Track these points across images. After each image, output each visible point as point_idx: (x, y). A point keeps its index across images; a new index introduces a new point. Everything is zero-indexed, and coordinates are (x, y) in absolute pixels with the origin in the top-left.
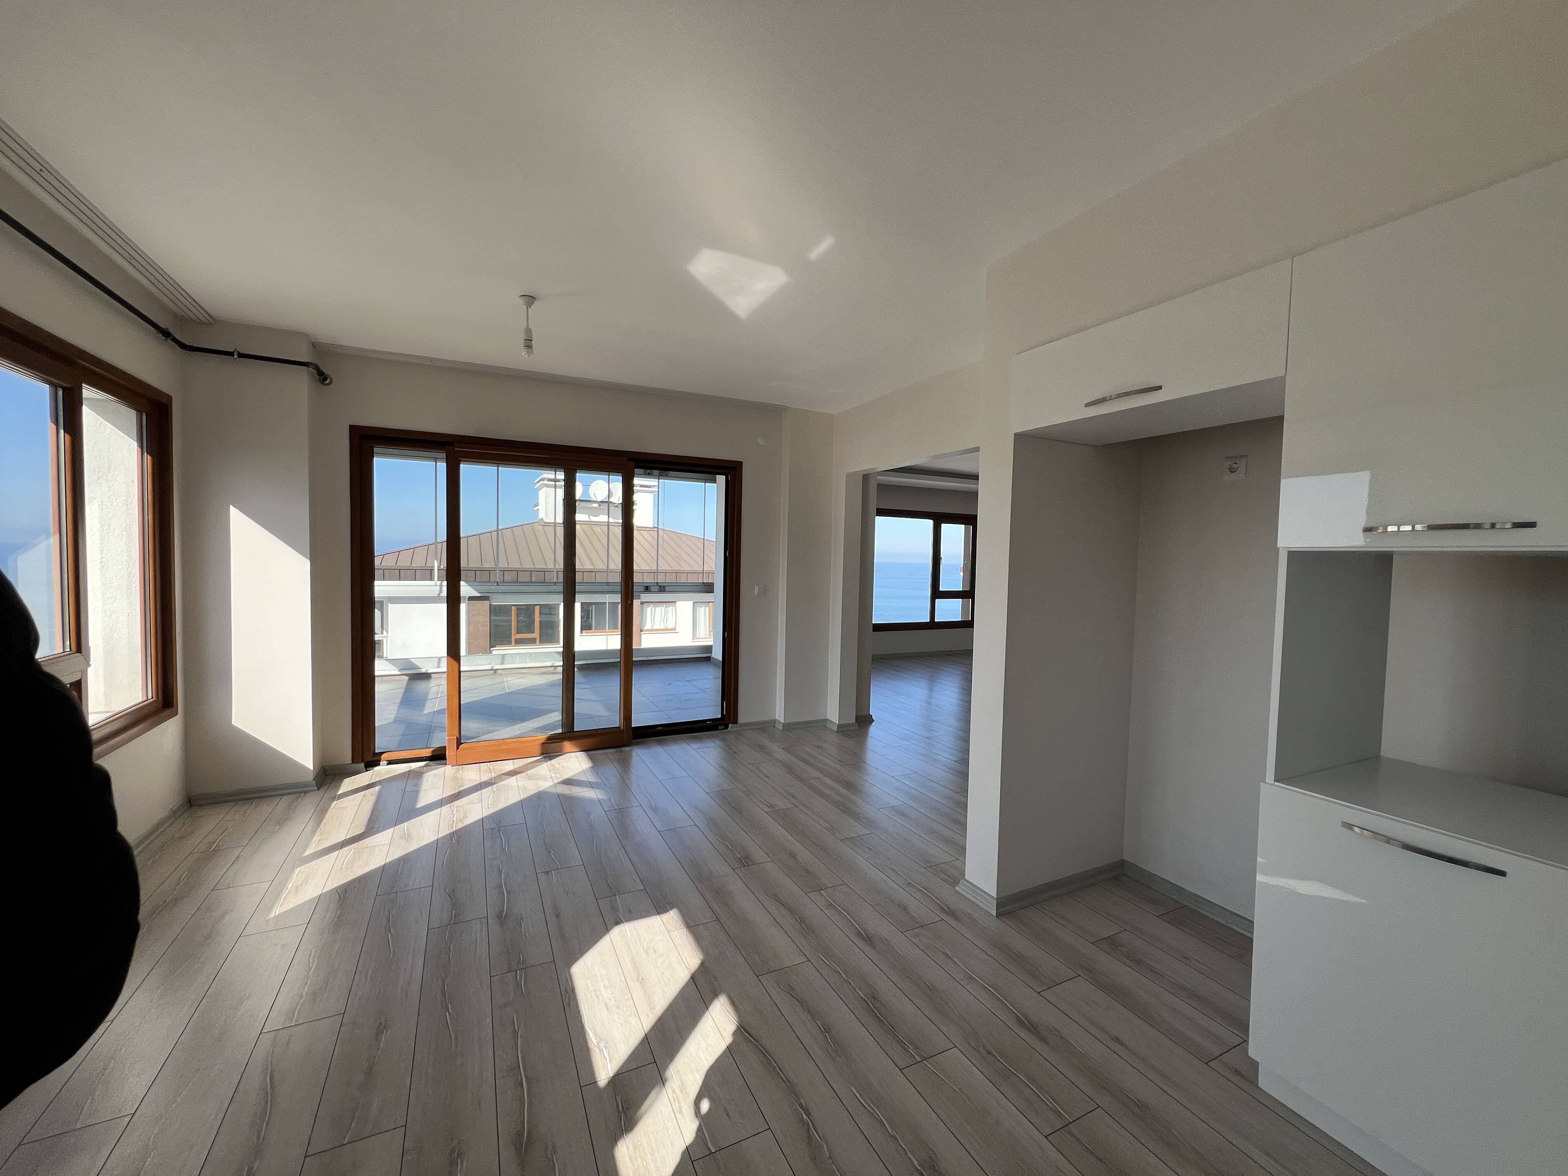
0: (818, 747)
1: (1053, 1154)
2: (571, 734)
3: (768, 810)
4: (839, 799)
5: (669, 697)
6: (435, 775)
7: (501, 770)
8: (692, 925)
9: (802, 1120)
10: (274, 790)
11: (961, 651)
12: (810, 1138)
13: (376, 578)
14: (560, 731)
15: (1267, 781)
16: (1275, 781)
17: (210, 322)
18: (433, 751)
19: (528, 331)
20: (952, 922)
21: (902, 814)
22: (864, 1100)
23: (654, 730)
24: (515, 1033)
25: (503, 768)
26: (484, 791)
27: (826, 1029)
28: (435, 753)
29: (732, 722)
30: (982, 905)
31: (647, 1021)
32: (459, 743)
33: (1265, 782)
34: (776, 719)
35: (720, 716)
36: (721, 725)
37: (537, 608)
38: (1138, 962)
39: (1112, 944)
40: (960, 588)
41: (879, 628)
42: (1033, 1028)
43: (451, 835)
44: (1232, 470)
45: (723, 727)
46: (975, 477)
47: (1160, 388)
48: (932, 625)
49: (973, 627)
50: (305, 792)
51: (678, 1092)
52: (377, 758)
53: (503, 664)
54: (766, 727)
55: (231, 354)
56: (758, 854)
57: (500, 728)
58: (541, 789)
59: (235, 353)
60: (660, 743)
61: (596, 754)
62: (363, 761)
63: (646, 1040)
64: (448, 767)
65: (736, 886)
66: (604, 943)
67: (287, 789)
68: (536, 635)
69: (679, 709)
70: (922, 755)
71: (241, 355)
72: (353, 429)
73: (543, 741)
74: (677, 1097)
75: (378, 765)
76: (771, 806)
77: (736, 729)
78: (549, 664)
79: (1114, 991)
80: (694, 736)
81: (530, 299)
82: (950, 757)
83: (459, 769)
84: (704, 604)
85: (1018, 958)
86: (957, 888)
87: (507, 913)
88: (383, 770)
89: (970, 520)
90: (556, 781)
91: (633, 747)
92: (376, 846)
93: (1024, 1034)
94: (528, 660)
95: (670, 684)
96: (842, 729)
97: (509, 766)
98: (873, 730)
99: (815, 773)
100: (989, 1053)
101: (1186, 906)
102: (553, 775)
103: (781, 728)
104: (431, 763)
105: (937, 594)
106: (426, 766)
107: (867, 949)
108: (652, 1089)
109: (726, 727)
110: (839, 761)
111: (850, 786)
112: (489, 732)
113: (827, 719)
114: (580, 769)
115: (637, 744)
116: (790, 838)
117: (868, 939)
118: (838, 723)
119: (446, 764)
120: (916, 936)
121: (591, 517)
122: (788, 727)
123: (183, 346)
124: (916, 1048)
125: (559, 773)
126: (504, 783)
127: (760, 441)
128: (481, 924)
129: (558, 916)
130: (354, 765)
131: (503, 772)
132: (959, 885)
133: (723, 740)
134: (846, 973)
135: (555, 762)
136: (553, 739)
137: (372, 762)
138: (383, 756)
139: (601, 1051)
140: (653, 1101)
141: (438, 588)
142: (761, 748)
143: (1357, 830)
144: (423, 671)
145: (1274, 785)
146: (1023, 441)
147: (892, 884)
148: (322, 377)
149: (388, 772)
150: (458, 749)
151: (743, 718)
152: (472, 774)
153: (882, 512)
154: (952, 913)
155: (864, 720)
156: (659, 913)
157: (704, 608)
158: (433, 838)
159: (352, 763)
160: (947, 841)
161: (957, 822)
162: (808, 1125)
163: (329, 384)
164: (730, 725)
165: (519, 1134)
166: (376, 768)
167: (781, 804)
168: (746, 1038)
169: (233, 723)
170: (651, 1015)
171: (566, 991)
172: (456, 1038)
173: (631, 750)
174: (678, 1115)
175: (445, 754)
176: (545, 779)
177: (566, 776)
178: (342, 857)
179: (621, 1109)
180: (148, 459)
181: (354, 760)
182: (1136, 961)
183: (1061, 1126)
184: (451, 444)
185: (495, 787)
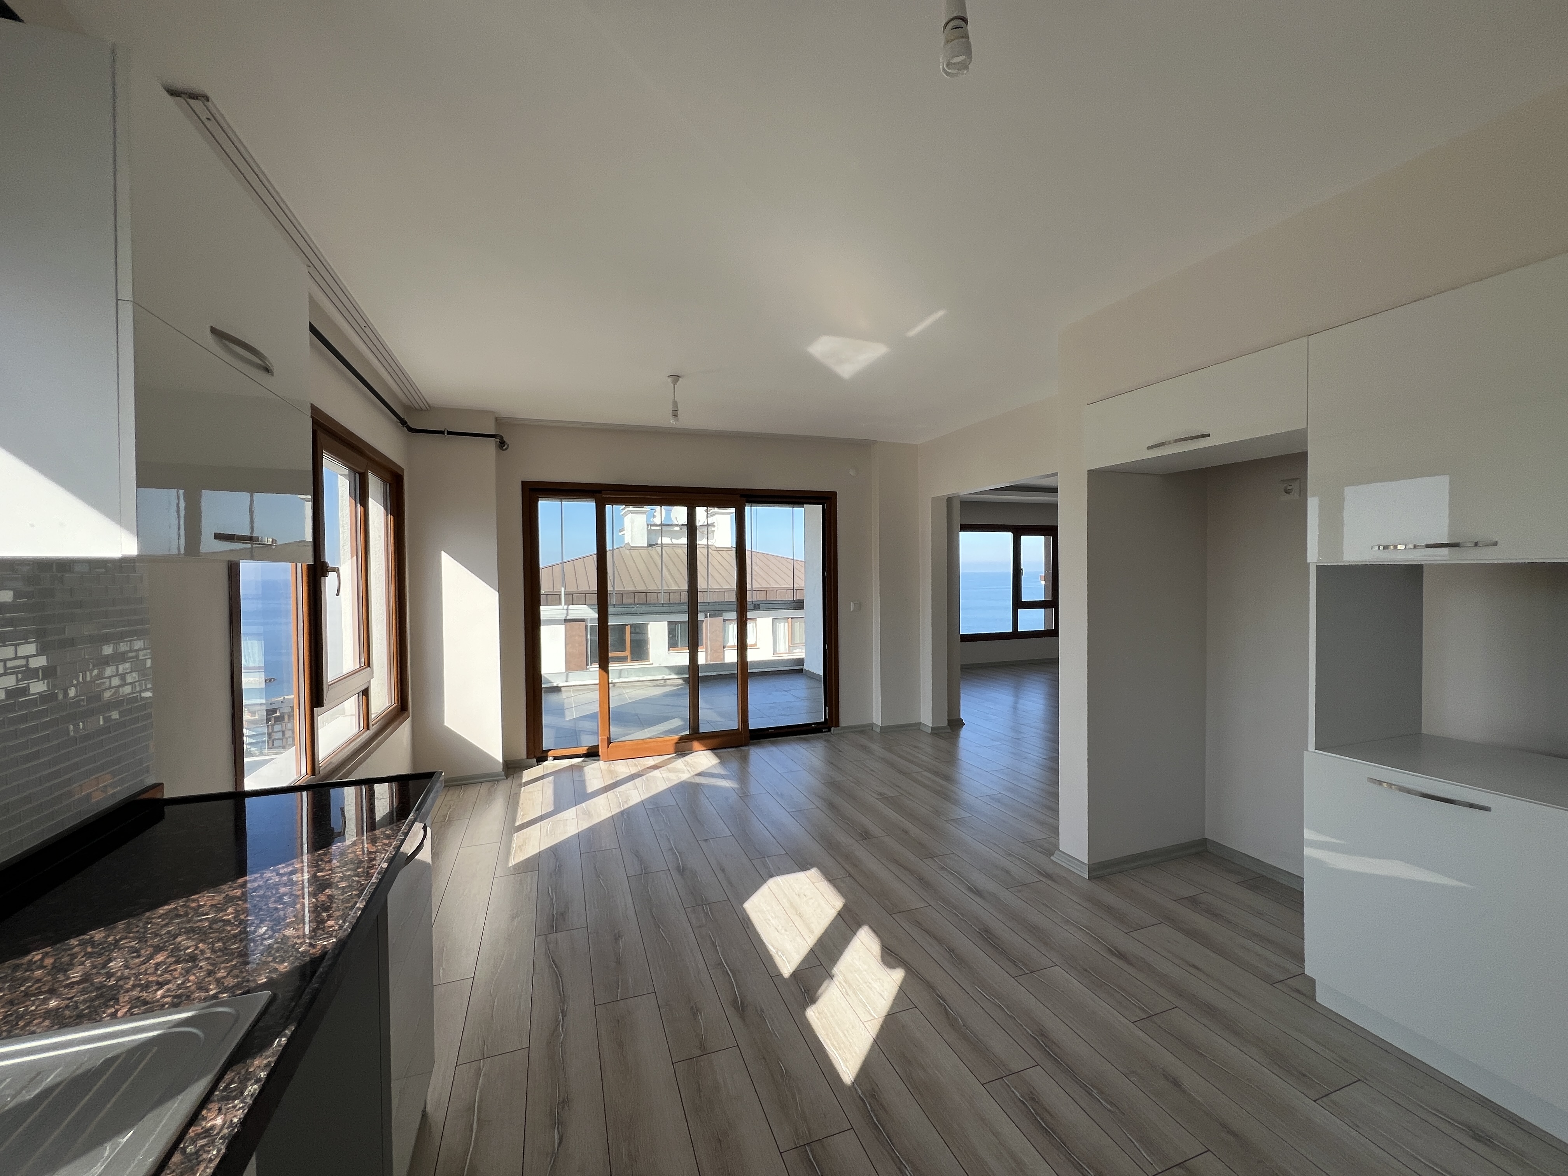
0: (915, 747)
1: (1140, 1033)
2: (697, 736)
3: (879, 797)
4: (940, 789)
5: (772, 705)
6: (593, 769)
7: (645, 765)
8: (831, 879)
9: (940, 1003)
10: (474, 778)
11: (1046, 659)
12: (947, 1014)
13: (542, 604)
14: (688, 732)
15: (1309, 750)
16: (1315, 749)
17: (428, 409)
18: (588, 749)
19: (675, 403)
20: (1049, 882)
21: (999, 801)
22: (986, 994)
23: (766, 732)
24: (714, 944)
25: (646, 763)
26: (636, 780)
27: (951, 951)
28: (590, 751)
29: (834, 725)
30: (1076, 871)
31: (810, 941)
32: (609, 743)
33: (1307, 750)
34: (873, 723)
35: (823, 720)
36: (824, 728)
37: (628, 628)
38: (1216, 915)
39: (1193, 902)
40: (1042, 598)
41: (967, 638)
42: (1122, 956)
43: (622, 813)
44: (1287, 492)
45: (826, 730)
46: (1054, 490)
47: (1208, 435)
48: (1015, 634)
49: (1058, 636)
50: (498, 781)
51: (844, 984)
52: (544, 755)
53: (620, 677)
54: (865, 730)
55: (442, 432)
56: (875, 829)
57: (633, 731)
58: (682, 780)
59: (446, 432)
60: (773, 743)
61: (722, 752)
62: (535, 757)
63: (812, 951)
64: (601, 762)
65: (860, 852)
66: (764, 890)
67: (483, 778)
68: (627, 653)
69: (782, 715)
70: (1012, 753)
71: (450, 433)
72: (524, 484)
73: (676, 741)
74: (843, 985)
75: (547, 760)
76: (880, 794)
77: (838, 732)
78: (660, 677)
79: (1193, 934)
80: (801, 738)
81: (676, 378)
82: (1041, 756)
83: (610, 764)
84: (783, 620)
85: (1109, 910)
86: (1052, 858)
87: (683, 867)
88: (550, 765)
89: (1050, 531)
90: (693, 774)
91: (751, 747)
92: (567, 820)
93: (1114, 959)
94: (641, 675)
95: (770, 694)
96: (936, 731)
97: (651, 761)
98: (964, 733)
99: (916, 769)
100: (1086, 970)
101: (1263, 876)
102: (689, 769)
103: (878, 730)
104: (587, 759)
105: (1018, 604)
106: (583, 761)
107: (978, 899)
108: (823, 981)
109: (829, 730)
110: (937, 758)
111: (948, 778)
112: (628, 734)
113: (921, 723)
114: (711, 765)
115: (753, 744)
116: (902, 819)
117: (978, 893)
118: (931, 726)
119: (599, 760)
120: (1019, 891)
121: (673, 540)
122: (885, 730)
123: (410, 429)
124: (1024, 964)
125: (694, 768)
126: (651, 774)
127: (852, 473)
128: (666, 874)
129: (723, 870)
130: (528, 760)
131: (647, 766)
132: (1055, 855)
133: (827, 741)
134: (962, 914)
135: (687, 758)
136: (683, 739)
137: (541, 758)
138: (550, 753)
139: (780, 957)
140: (826, 988)
141: (565, 612)
142: (864, 748)
143: (1385, 785)
144: (555, 684)
145: (1315, 752)
146: (1095, 476)
147: (997, 855)
148: (502, 444)
149: (554, 767)
150: (608, 747)
151: (843, 722)
152: (623, 768)
153: (965, 528)
154: (1048, 876)
155: (956, 724)
156: (802, 870)
157: (783, 623)
158: (609, 815)
159: (527, 758)
160: (1042, 823)
161: (1049, 808)
162: (945, 1007)
163: (505, 449)
164: (833, 728)
165: (735, 1000)
166: (545, 763)
167: (890, 792)
168: (887, 952)
169: (445, 724)
170: (812, 937)
171: (744, 919)
172: (672, 945)
173: (749, 750)
174: (846, 996)
175: (599, 752)
176: (683, 772)
177: (700, 770)
178: (544, 827)
179: (803, 991)
180: (391, 518)
181: (529, 756)
182: (1213, 914)
183: (1146, 1017)
184: (599, 492)
185: (644, 777)
